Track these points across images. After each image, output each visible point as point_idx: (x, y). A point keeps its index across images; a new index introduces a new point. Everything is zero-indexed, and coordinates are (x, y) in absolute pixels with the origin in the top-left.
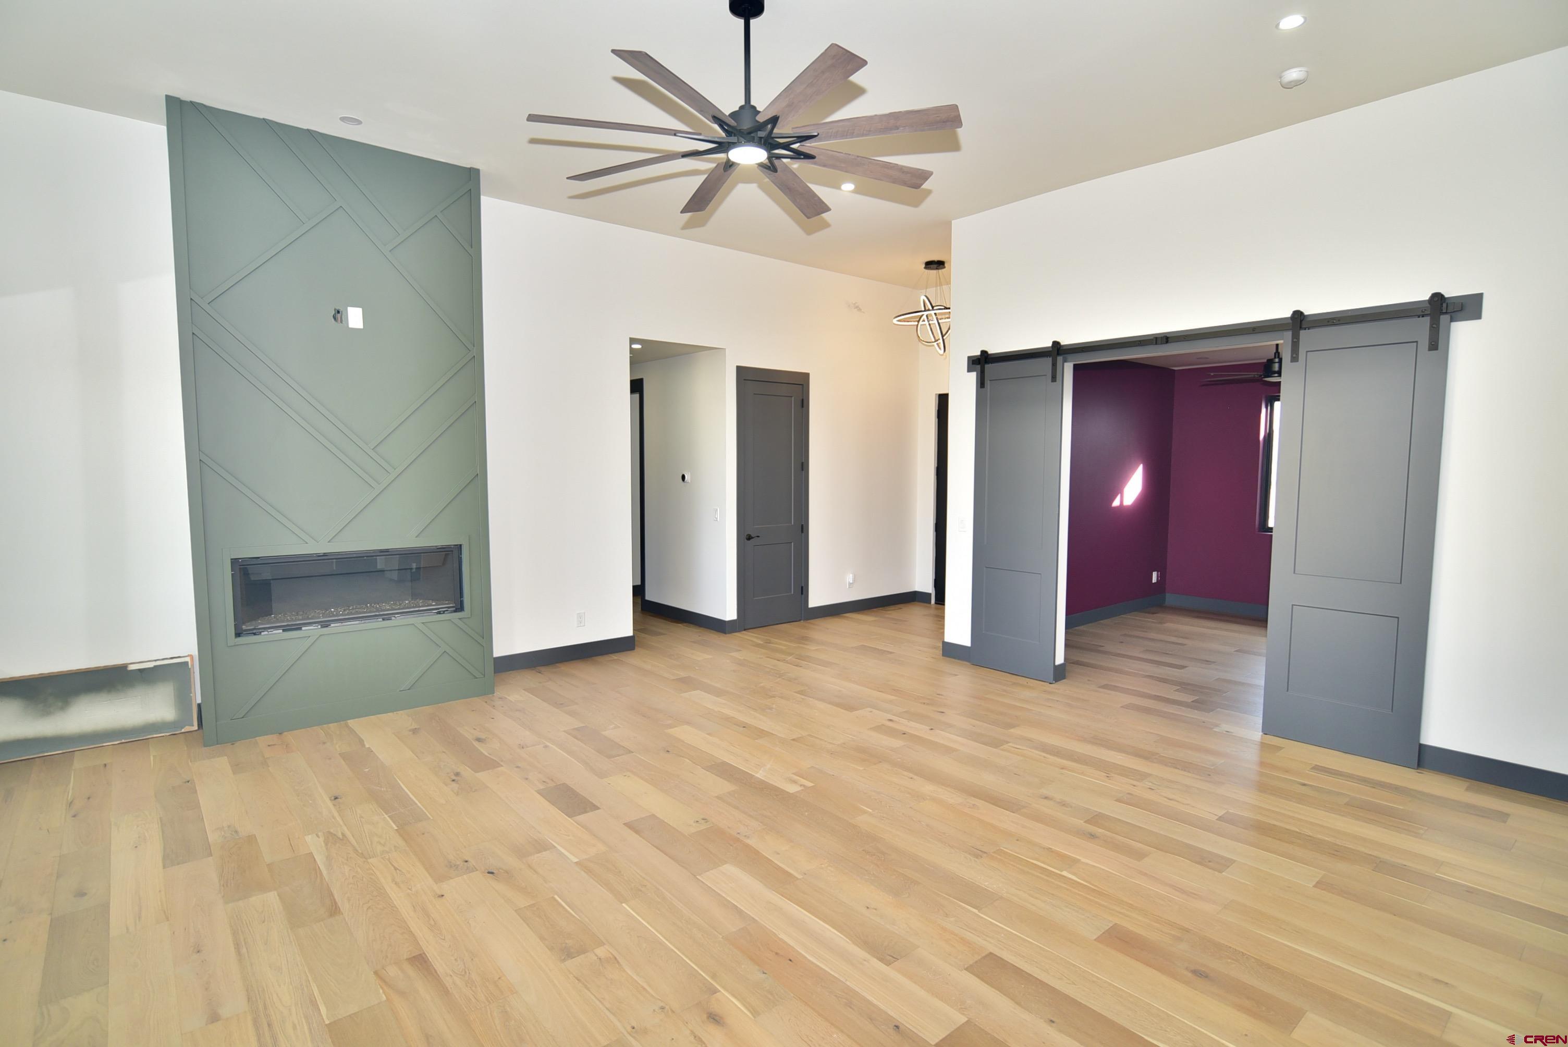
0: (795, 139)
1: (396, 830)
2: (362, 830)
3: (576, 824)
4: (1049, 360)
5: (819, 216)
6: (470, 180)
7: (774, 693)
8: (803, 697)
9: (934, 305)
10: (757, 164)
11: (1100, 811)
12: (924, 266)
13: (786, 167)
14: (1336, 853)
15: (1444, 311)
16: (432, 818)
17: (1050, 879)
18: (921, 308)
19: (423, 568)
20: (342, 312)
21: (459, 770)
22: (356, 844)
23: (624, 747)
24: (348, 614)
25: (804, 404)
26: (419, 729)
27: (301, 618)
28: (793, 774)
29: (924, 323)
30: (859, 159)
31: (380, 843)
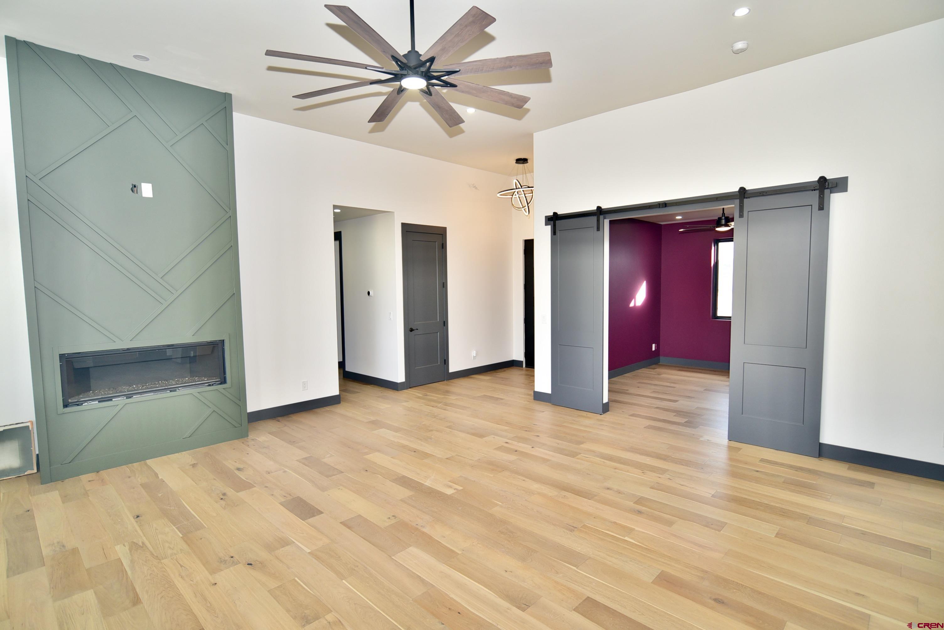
0: (445, 73)
1: (182, 537)
2: (157, 538)
3: (307, 525)
4: (594, 218)
5: (457, 126)
6: (226, 101)
7: (431, 428)
8: (451, 430)
9: (522, 185)
10: (419, 90)
11: (642, 496)
12: (515, 161)
13: (437, 93)
14: (783, 514)
15: (827, 187)
16: (207, 527)
17: (618, 543)
18: (514, 187)
19: (198, 356)
20: (137, 186)
21: (225, 492)
22: (152, 549)
23: (337, 469)
24: (145, 389)
25: (443, 246)
26: (197, 464)
27: (111, 392)
28: (449, 481)
29: (515, 196)
30: (485, 88)
31: (170, 548)
